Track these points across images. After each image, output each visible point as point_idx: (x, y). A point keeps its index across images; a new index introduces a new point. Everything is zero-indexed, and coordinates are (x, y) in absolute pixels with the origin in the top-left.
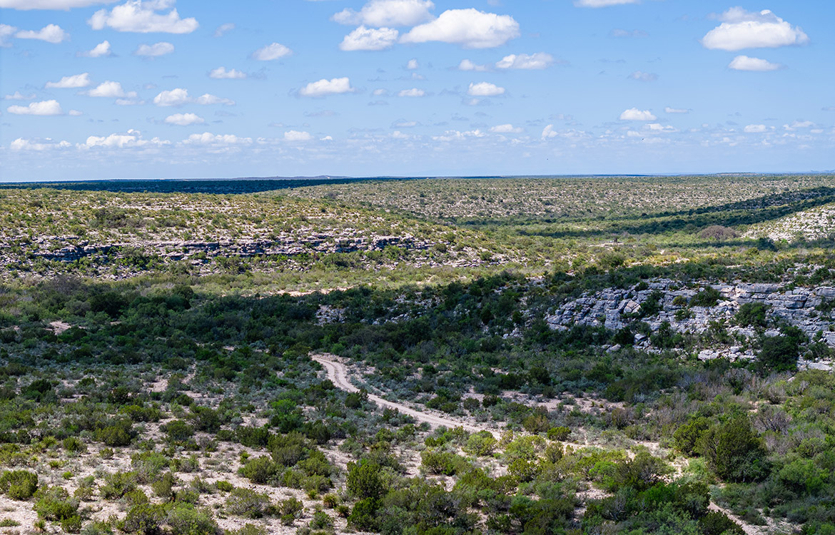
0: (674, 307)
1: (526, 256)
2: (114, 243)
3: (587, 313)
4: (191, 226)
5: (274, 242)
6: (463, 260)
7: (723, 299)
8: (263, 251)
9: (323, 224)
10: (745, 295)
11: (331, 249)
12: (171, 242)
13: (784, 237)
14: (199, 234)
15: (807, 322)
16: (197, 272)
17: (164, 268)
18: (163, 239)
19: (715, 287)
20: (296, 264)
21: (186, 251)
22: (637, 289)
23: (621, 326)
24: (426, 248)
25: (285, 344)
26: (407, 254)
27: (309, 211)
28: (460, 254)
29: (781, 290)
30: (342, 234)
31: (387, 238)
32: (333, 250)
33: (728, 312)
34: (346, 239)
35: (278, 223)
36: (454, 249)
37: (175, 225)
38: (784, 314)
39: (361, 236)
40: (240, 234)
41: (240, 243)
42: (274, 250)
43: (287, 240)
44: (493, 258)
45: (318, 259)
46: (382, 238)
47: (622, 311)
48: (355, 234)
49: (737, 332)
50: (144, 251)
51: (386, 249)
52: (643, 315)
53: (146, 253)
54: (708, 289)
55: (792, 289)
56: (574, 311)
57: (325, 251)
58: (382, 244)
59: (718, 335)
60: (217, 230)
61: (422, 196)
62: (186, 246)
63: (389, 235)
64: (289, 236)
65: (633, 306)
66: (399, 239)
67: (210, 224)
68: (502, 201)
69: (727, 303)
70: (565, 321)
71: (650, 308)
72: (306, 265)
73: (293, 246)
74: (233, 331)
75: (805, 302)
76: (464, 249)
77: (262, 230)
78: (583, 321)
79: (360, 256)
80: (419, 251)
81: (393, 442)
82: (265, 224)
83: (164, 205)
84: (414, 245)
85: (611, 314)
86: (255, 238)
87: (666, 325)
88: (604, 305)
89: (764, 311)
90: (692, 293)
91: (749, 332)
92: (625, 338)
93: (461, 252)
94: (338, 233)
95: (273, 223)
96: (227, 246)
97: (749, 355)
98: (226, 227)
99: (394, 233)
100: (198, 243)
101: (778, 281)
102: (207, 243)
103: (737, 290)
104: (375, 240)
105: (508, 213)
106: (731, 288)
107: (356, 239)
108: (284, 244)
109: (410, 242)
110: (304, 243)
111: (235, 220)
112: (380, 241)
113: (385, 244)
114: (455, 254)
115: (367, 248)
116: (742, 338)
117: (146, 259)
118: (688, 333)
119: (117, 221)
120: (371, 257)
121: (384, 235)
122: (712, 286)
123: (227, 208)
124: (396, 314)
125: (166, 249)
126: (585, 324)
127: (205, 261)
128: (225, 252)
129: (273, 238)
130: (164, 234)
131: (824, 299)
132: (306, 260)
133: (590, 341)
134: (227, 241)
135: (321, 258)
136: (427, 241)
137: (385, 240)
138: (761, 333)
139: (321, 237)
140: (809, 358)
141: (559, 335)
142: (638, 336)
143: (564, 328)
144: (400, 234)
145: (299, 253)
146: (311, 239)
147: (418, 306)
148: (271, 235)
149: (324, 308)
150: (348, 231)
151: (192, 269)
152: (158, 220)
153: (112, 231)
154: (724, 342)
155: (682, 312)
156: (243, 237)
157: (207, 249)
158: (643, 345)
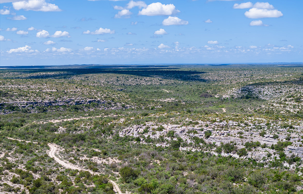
0: (152, 131)
1: (137, 105)
2: (4, 102)
3: (129, 132)
4: (29, 96)
5: (55, 101)
6: (116, 107)
7: (164, 129)
8: (52, 104)
9: (72, 95)
10: (170, 128)
11: (73, 104)
12: (22, 102)
13: (227, 97)
14: (31, 99)
15: (184, 136)
16: (30, 111)
17: (20, 110)
18: (20, 101)
19: (163, 126)
20: (62, 109)
21: (27, 105)
22: (143, 126)
23: (138, 136)
24: (104, 103)
25: (44, 141)
26: (98, 105)
27: (72, 88)
28: (115, 105)
29: (179, 127)
30: (77, 99)
31: (92, 100)
32: (74, 104)
33: (165, 133)
34: (78, 100)
35: (57, 95)
36: (113, 103)
37: (24, 96)
38: (179, 134)
39: (83, 99)
40: (45, 99)
41: (44, 102)
42: (55, 104)
43: (59, 101)
44: (126, 106)
45: (69, 107)
46: (90, 100)
47: (138, 132)
48: (81, 99)
49: (166, 139)
50: (13, 105)
51: (91, 104)
52: (144, 133)
53: (14, 105)
54: (161, 126)
55: (181, 127)
56: (126, 131)
57: (71, 104)
58: (90, 102)
59: (162, 140)
60: (37, 98)
61: (118, 78)
62: (27, 103)
63: (92, 99)
64: (60, 99)
65: (141, 130)
66: (95, 100)
67: (35, 95)
68: (145, 80)
69: (165, 130)
70: (124, 134)
71: (146, 131)
72: (65, 109)
73: (61, 103)
74: (31, 136)
75: (184, 131)
76: (117, 103)
77: (52, 97)
78: (128, 134)
79: (83, 106)
80: (102, 104)
81: (52, 173)
82: (53, 95)
83: (24, 85)
84: (100, 102)
85: (135, 132)
86: (49, 100)
87: (149, 136)
88: (133, 130)
89: (174, 133)
90: (157, 127)
91: (169, 139)
92: (138, 140)
93: (116, 104)
94: (76, 98)
95: (55, 95)
96: (40, 103)
97: (168, 146)
98: (40, 96)
99: (94, 98)
100: (31, 102)
101: (179, 124)
102: (34, 102)
103: (169, 126)
104: (88, 101)
105: (147, 84)
106: (167, 126)
107: (82, 100)
108: (58, 102)
109: (99, 101)
110: (65, 102)
111: (44, 94)
112: (89, 101)
113: (91, 102)
114: (114, 105)
115: (85, 103)
116: (167, 141)
117: (14, 107)
118: (154, 139)
119: (5, 95)
120: (86, 106)
121: (91, 99)
122: (162, 125)
123: (45, 87)
124: (80, 130)
125: (21, 104)
126: (129, 135)
127: (33, 108)
128: (40, 105)
129: (55, 100)
130: (20, 99)
131: (189, 130)
132: (65, 107)
133: (129, 140)
134: (40, 101)
135: (70, 107)
136: (105, 101)
137: (91, 100)
138: (172, 139)
139: (70, 100)
140: (182, 147)
141: (121, 138)
142: (142, 139)
143: (123, 136)
144: (96, 98)
145: (63, 105)
146: (67, 100)
147: (86, 128)
148: (54, 99)
149: (61, 127)
150: (79, 98)
151: (29, 110)
152: (18, 94)
153: (3, 98)
154: (163, 142)
155: (153, 132)
156: (45, 100)
157: (34, 104)
158: (143, 142)
